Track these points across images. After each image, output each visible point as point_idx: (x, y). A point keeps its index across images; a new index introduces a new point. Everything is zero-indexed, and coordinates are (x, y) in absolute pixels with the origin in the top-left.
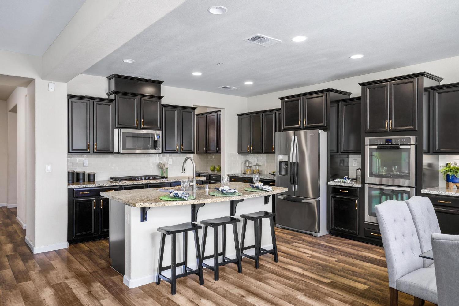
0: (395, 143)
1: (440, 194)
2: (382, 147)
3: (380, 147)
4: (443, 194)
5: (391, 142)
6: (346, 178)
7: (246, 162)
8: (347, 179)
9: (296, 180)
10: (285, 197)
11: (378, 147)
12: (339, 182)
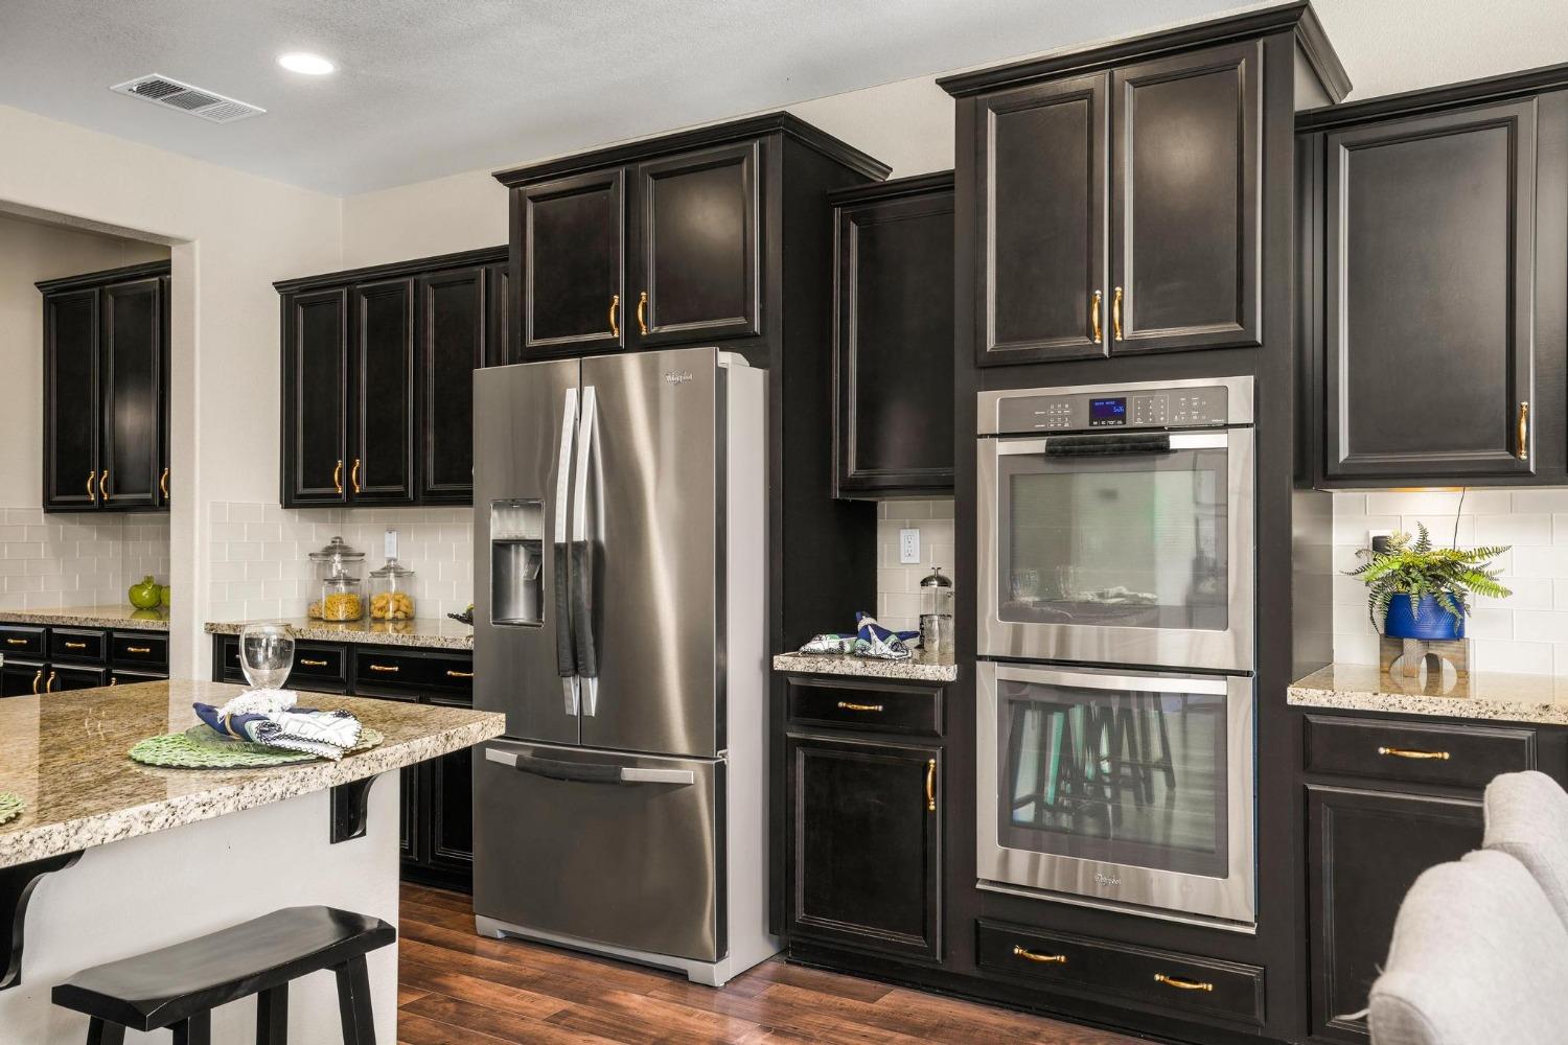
0: (1145, 417)
1: (1391, 710)
2: (1073, 442)
3: (1061, 443)
4: (1410, 711)
5: (1122, 416)
6: (866, 627)
7: (329, 552)
8: (874, 637)
9: (592, 649)
10: (527, 754)
11: (1048, 444)
12: (830, 653)
